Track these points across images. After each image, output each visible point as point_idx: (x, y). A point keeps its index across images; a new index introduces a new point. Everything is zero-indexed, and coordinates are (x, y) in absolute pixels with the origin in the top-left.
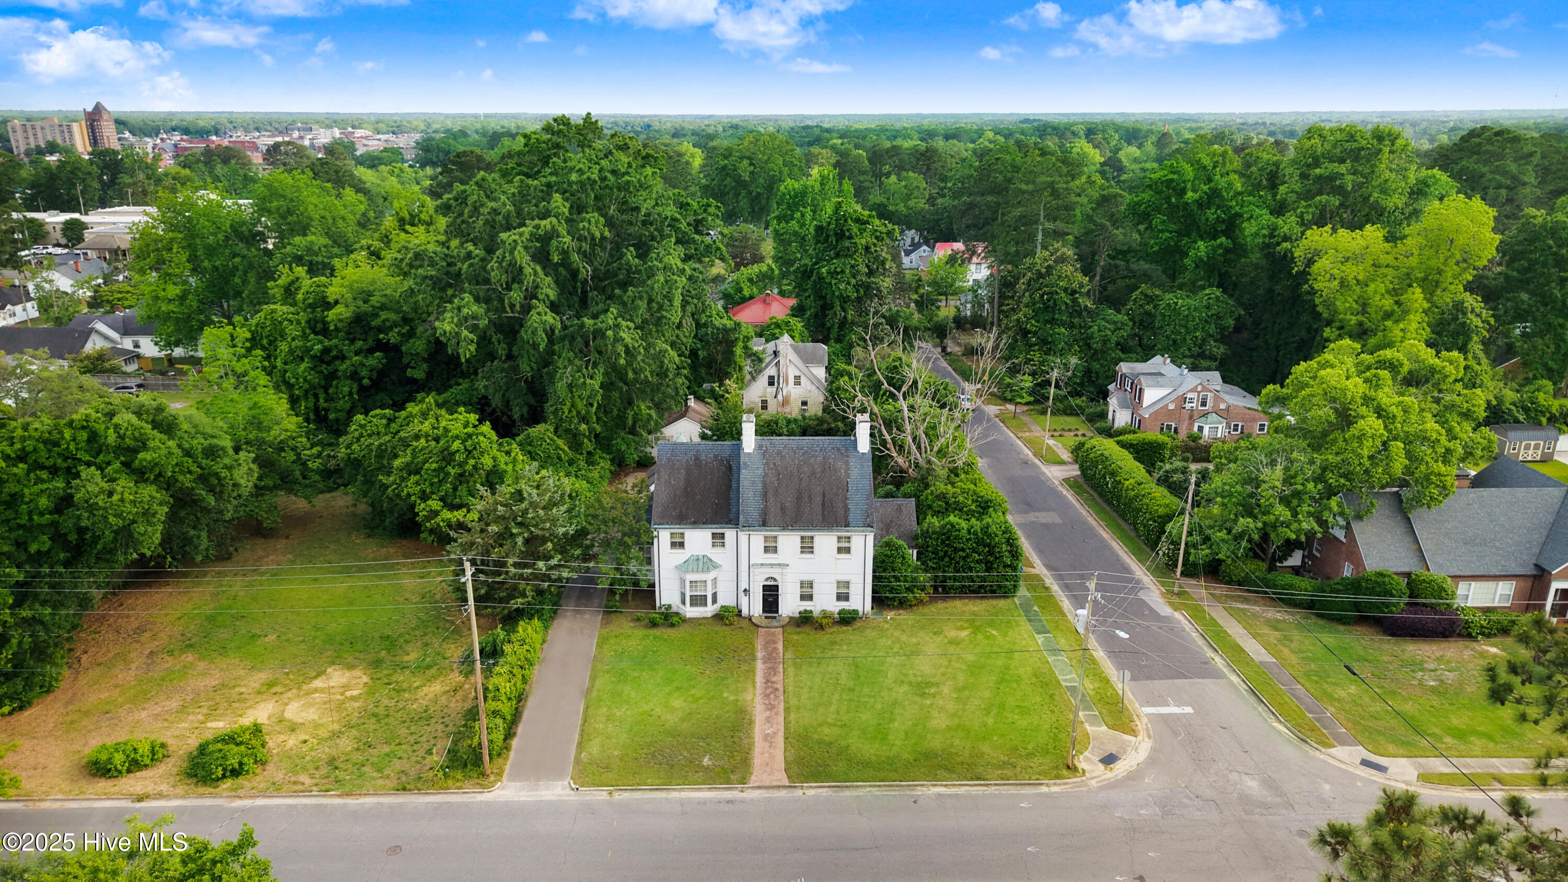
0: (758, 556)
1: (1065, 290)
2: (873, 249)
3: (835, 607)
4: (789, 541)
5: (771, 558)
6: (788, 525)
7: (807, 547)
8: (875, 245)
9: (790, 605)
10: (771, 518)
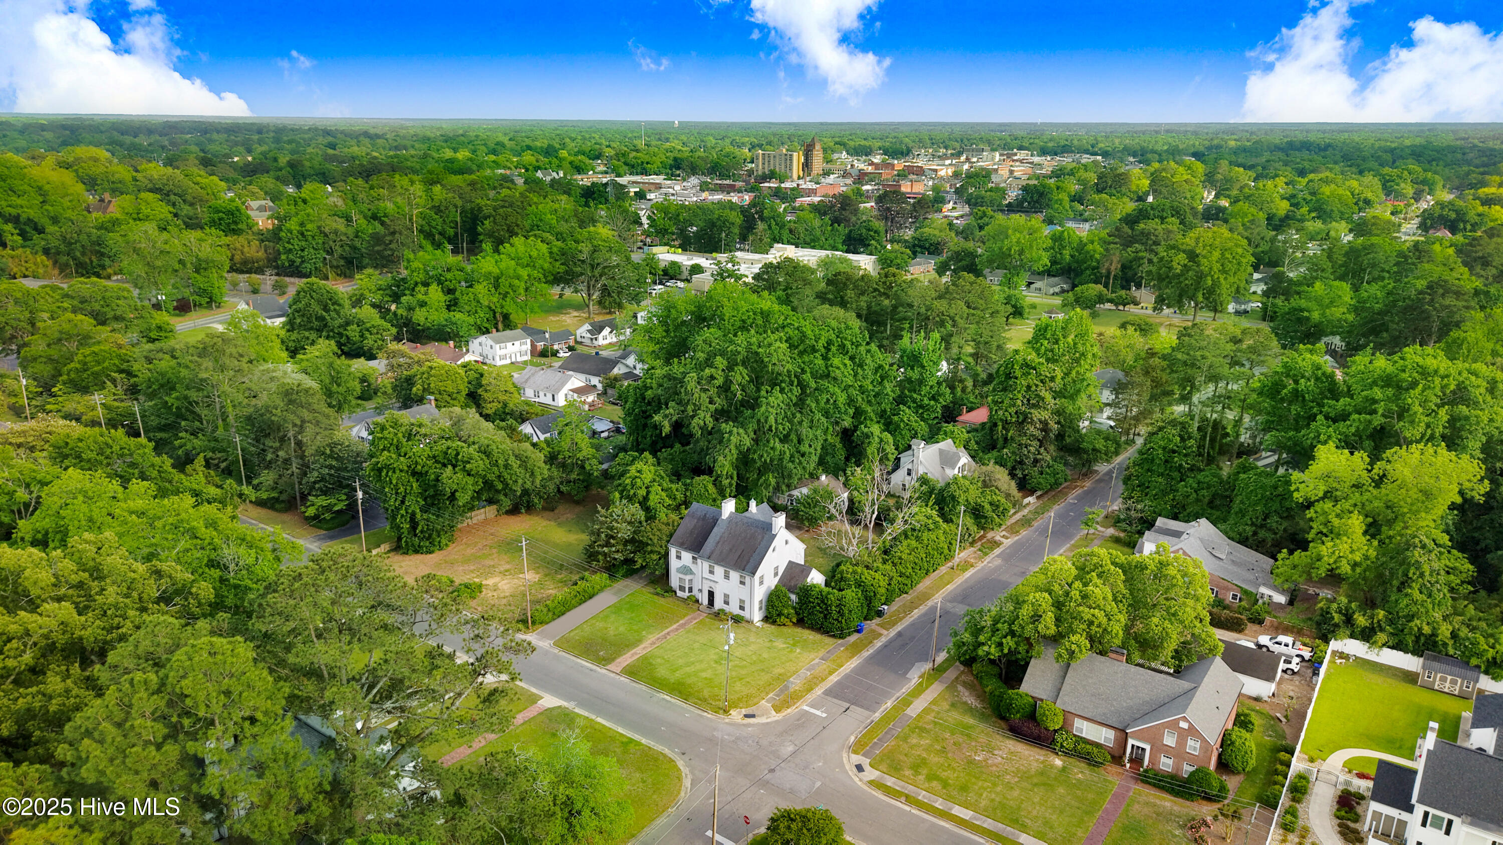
0: (706, 574)
1: (1164, 449)
2: (1034, 388)
3: (736, 611)
4: (719, 570)
5: (710, 577)
6: (719, 562)
7: (727, 577)
8: (1037, 386)
9: (719, 604)
10: (714, 556)
